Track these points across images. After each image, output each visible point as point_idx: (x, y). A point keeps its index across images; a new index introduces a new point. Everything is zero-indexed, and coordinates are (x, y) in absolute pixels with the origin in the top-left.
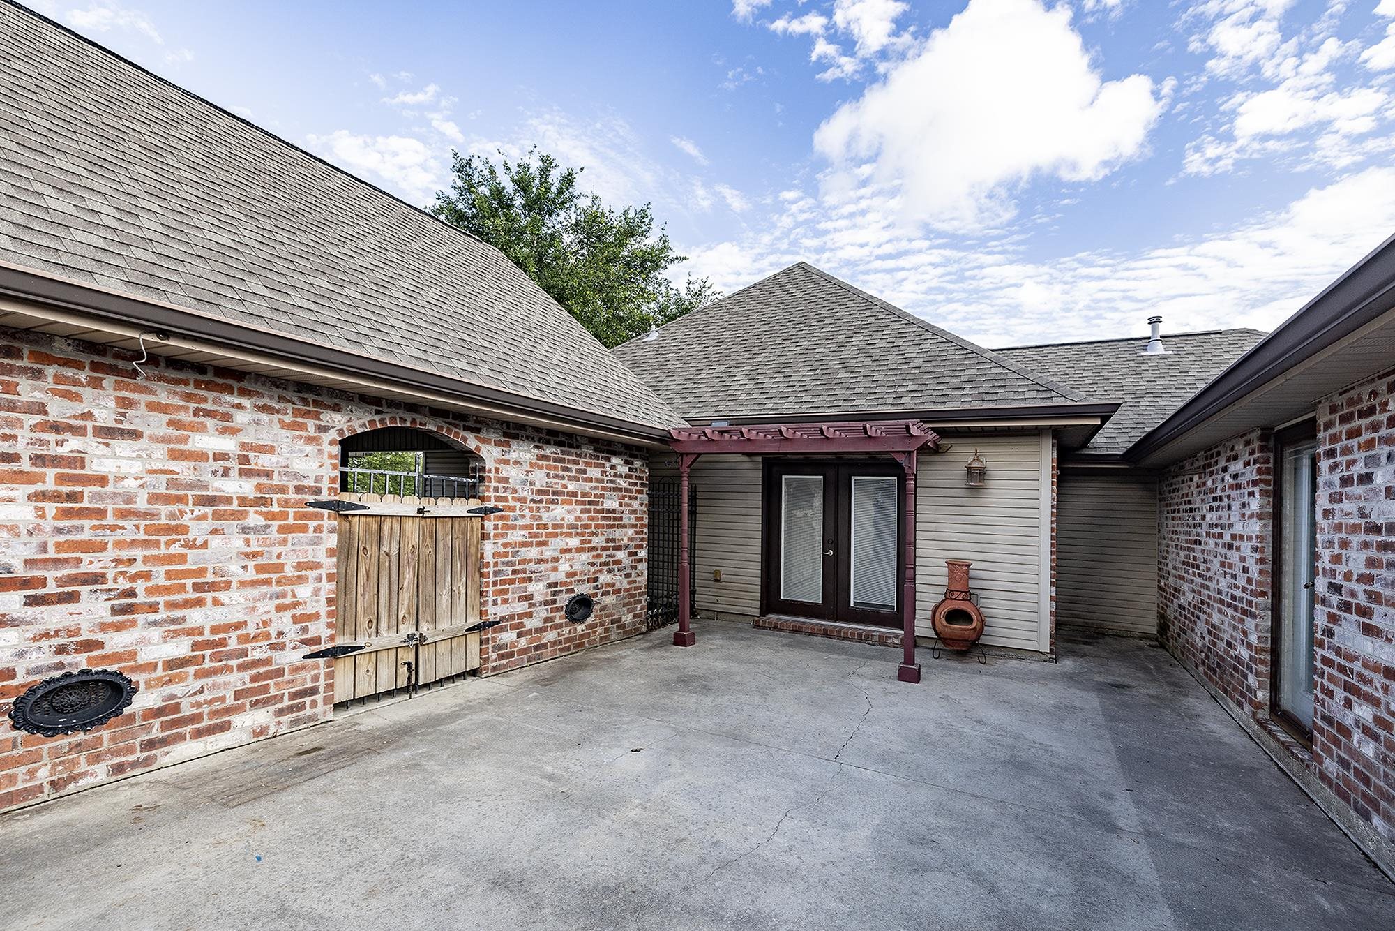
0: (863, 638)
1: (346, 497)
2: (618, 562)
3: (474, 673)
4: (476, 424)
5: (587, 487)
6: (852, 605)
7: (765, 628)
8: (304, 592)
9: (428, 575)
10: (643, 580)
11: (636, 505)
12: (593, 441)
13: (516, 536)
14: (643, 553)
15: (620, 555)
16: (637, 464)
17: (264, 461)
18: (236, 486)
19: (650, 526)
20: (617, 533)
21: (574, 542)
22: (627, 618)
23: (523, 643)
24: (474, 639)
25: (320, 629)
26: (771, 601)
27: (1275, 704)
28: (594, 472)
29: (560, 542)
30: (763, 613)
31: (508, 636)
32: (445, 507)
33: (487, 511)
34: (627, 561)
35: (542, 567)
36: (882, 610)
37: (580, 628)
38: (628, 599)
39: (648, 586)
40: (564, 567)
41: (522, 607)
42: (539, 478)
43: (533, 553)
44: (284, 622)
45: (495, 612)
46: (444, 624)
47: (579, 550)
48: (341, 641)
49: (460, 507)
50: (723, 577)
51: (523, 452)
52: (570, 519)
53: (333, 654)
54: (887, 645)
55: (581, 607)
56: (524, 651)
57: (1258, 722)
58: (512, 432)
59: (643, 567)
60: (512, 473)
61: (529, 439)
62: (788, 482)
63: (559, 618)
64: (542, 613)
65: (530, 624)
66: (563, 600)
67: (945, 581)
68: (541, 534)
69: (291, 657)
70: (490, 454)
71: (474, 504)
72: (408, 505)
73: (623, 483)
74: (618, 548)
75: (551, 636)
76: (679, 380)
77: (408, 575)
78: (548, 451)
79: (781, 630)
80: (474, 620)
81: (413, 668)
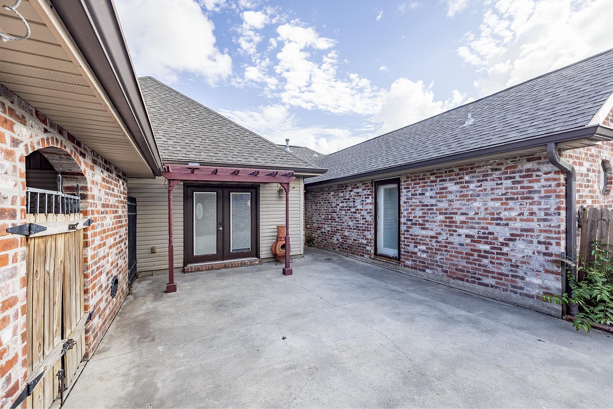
0: (243, 264)
2: (122, 251)
5: (115, 201)
6: (231, 251)
7: (192, 272)
10: (127, 260)
11: (125, 211)
13: (97, 241)
14: (127, 243)
15: (122, 245)
16: (125, 185)
19: (128, 225)
20: (122, 231)
21: (112, 240)
22: (124, 287)
23: (100, 322)
26: (189, 258)
27: (376, 253)
29: (109, 241)
30: (186, 265)
31: (96, 320)
33: (89, 223)
35: (105, 262)
36: (245, 251)
37: (114, 300)
38: (125, 272)
39: (128, 264)
40: (110, 259)
41: (100, 295)
42: (103, 195)
43: (102, 252)
45: (92, 304)
47: (113, 246)
50: (158, 250)
51: (99, 175)
52: (111, 223)
54: (253, 265)
56: (101, 328)
57: (372, 259)
60: (95, 191)
63: (109, 297)
64: (105, 296)
65: (102, 306)
66: (110, 283)
67: (276, 234)
68: (104, 237)
70: (89, 175)
74: (122, 241)
75: (107, 311)
79: (202, 271)
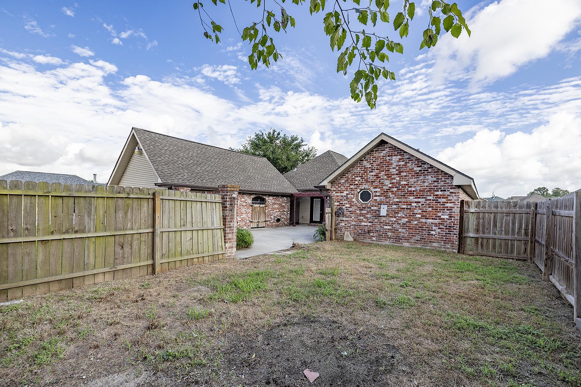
1: (253, 205)
2: (284, 214)
3: (264, 227)
4: (265, 195)
5: (280, 202)
7: (310, 225)
8: (249, 215)
9: (260, 214)
10: (289, 217)
11: (288, 205)
12: (280, 195)
13: (270, 209)
14: (289, 213)
15: (285, 213)
16: (288, 198)
17: (246, 201)
18: (244, 204)
19: (290, 208)
20: (285, 209)
21: (278, 210)
22: (286, 223)
23: (270, 224)
24: (264, 222)
25: (250, 219)
26: (312, 221)
28: (281, 200)
29: (275, 210)
30: (310, 223)
31: (268, 223)
32: (261, 206)
33: (266, 206)
34: (286, 214)
35: (273, 214)
37: (278, 223)
38: (286, 220)
39: (290, 218)
40: (276, 214)
41: (270, 219)
42: (273, 201)
43: (272, 212)
44: (247, 218)
45: (267, 220)
46: (261, 220)
47: (278, 212)
48: (252, 221)
49: (263, 206)
50: (304, 217)
51: (271, 198)
52: (277, 207)
53: (251, 222)
55: (278, 220)
56: (270, 225)
58: (270, 195)
59: (289, 215)
60: (269, 201)
61: (272, 196)
62: (315, 200)
63: (275, 221)
64: (273, 220)
65: (271, 222)
66: (276, 219)
68: (273, 209)
69: (248, 222)
70: (267, 198)
71: (265, 205)
72: (258, 205)
73: (285, 201)
74: (284, 212)
75: (274, 224)
76: (298, 181)
77: (258, 214)
78: (274, 197)
79: (313, 226)
80: (264, 220)
81: (258, 225)
